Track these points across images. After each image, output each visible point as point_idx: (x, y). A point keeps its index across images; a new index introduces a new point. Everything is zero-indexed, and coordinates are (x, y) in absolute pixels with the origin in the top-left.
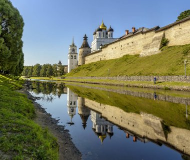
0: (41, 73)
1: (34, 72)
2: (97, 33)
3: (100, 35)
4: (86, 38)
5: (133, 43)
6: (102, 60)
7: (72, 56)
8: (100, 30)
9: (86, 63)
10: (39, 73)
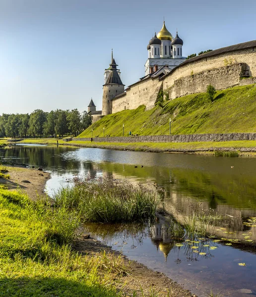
0: (46, 130)
1: (31, 127)
2: (152, 47)
3: (156, 52)
6: (126, 109)
8: (156, 42)
9: (114, 112)
10: (42, 129)
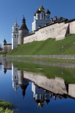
2: (37, 14)
3: (39, 17)
4: (24, 20)
5: (53, 29)
6: (35, 41)
7: (15, 35)
8: (39, 12)
9: (24, 43)
